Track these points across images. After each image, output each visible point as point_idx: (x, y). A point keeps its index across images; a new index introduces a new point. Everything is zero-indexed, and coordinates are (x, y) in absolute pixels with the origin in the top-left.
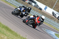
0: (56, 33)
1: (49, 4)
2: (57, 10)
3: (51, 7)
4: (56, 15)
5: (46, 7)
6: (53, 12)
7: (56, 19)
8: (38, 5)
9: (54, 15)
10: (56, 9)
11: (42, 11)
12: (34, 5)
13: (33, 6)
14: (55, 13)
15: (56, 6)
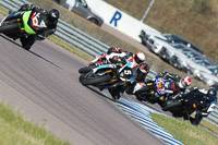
0: (153, 111)
1: (130, 4)
2: (159, 25)
3: (137, 15)
4: (153, 42)
5: (117, 13)
6: (143, 32)
7: (154, 59)
8: (89, 6)
9: (148, 42)
10: (153, 22)
11: (103, 27)
12: (74, 7)
13: (70, 9)
14: (152, 37)
15: (153, 9)
